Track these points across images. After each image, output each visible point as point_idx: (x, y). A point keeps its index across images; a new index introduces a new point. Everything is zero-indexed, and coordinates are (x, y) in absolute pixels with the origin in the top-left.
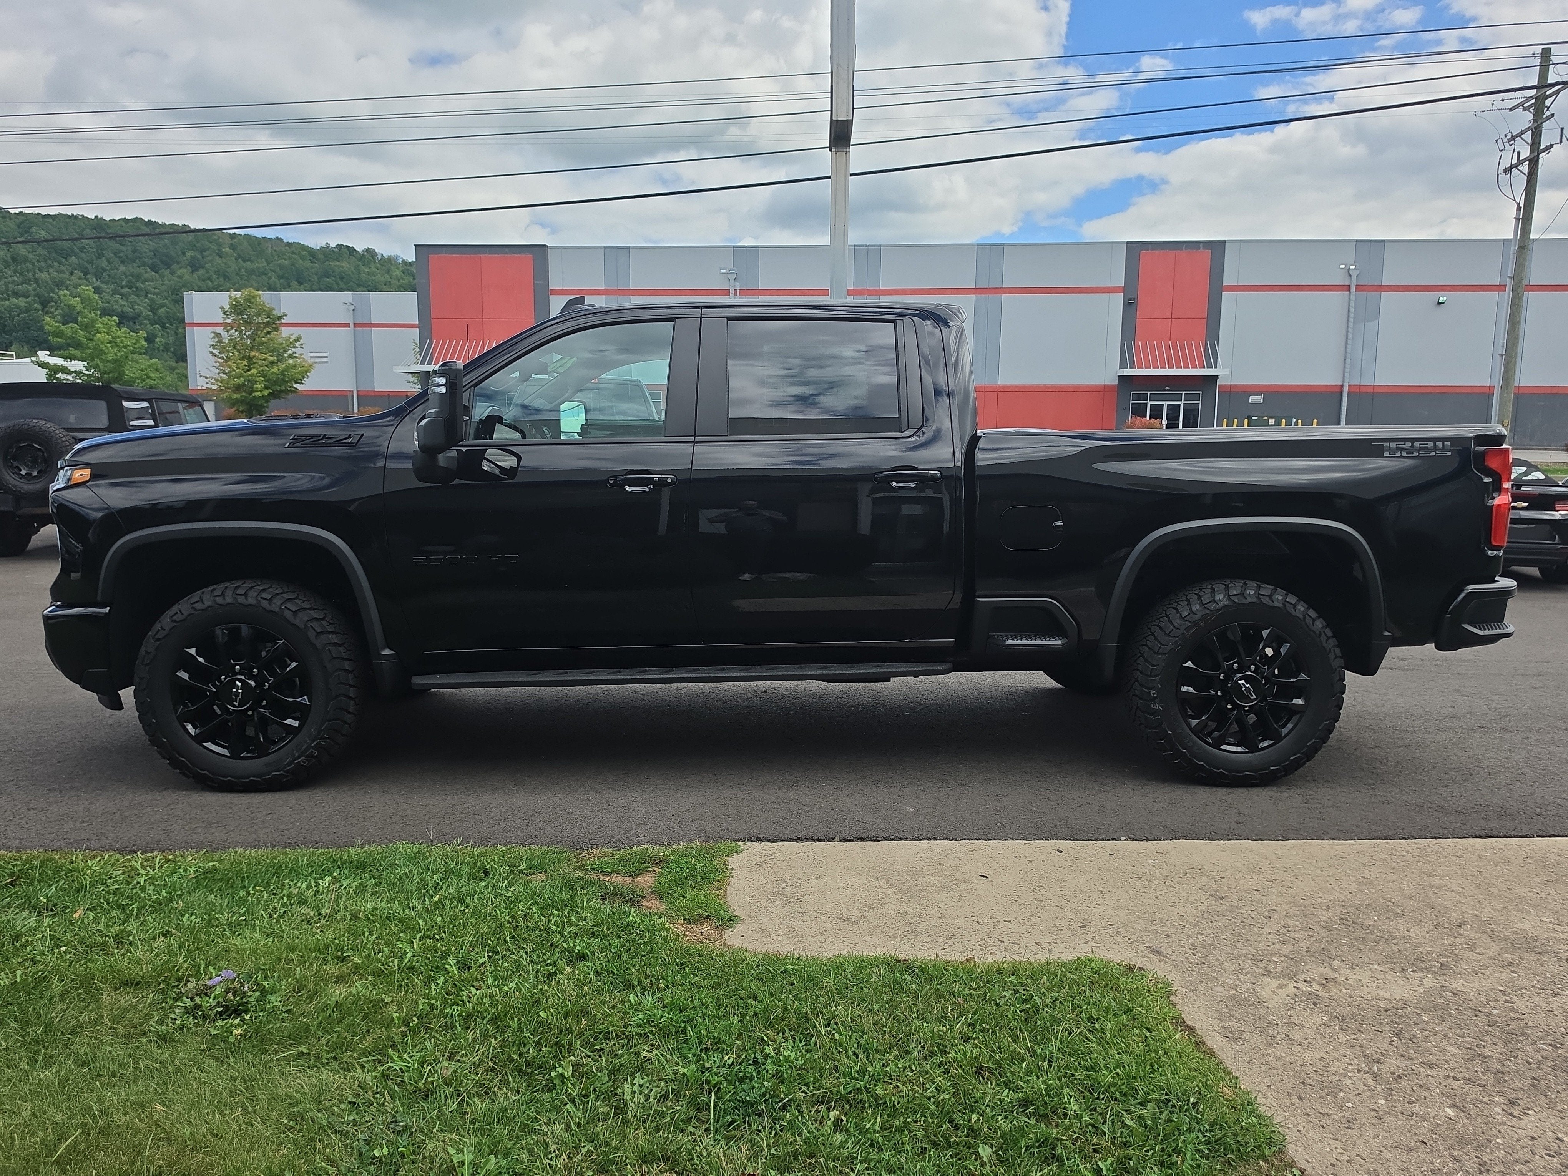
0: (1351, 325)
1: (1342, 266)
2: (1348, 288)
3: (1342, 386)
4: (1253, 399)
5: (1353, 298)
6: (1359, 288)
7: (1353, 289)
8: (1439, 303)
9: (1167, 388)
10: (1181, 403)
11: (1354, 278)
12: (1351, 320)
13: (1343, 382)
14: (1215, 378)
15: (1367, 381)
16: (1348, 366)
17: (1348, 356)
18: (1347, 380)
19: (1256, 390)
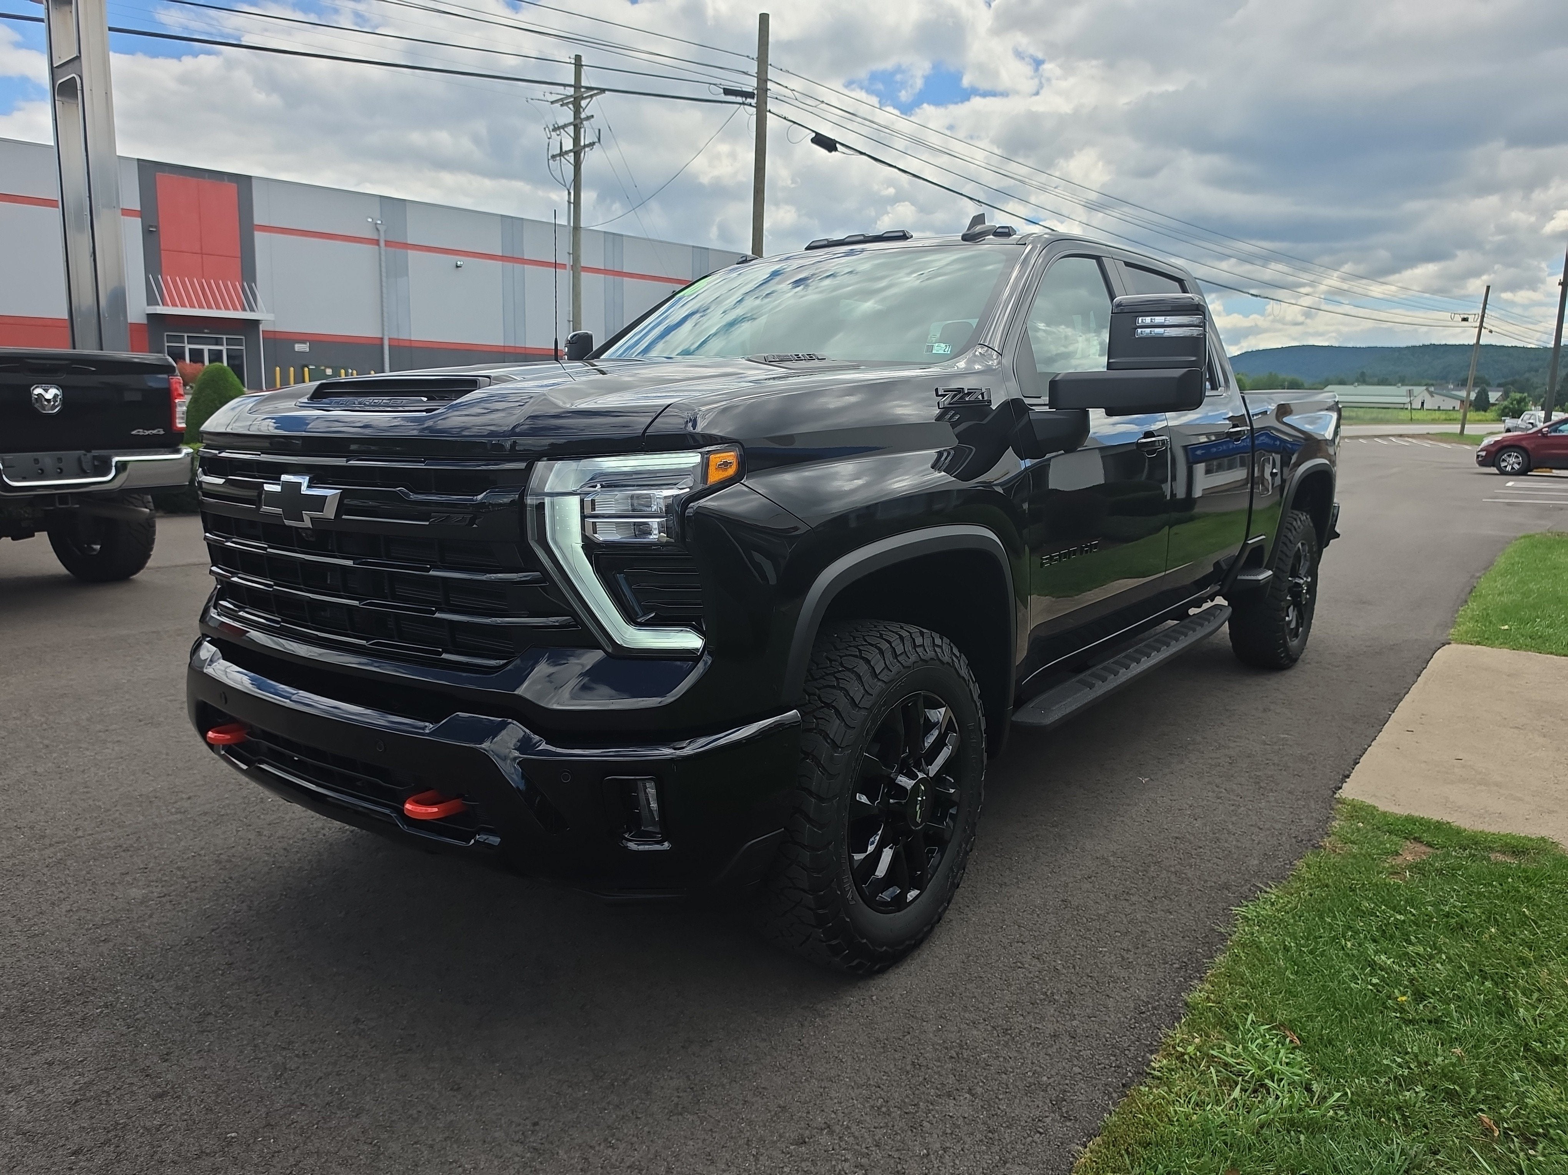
0: (384, 279)
1: (370, 220)
2: (377, 242)
3: (382, 339)
4: (298, 347)
5: (383, 252)
6: (388, 243)
7: (382, 243)
8: (457, 267)
9: (206, 331)
10: (224, 348)
11: (382, 233)
12: (384, 274)
13: (383, 334)
14: (256, 323)
15: (404, 336)
16: (385, 319)
17: (385, 309)
18: (386, 333)
19: (302, 338)
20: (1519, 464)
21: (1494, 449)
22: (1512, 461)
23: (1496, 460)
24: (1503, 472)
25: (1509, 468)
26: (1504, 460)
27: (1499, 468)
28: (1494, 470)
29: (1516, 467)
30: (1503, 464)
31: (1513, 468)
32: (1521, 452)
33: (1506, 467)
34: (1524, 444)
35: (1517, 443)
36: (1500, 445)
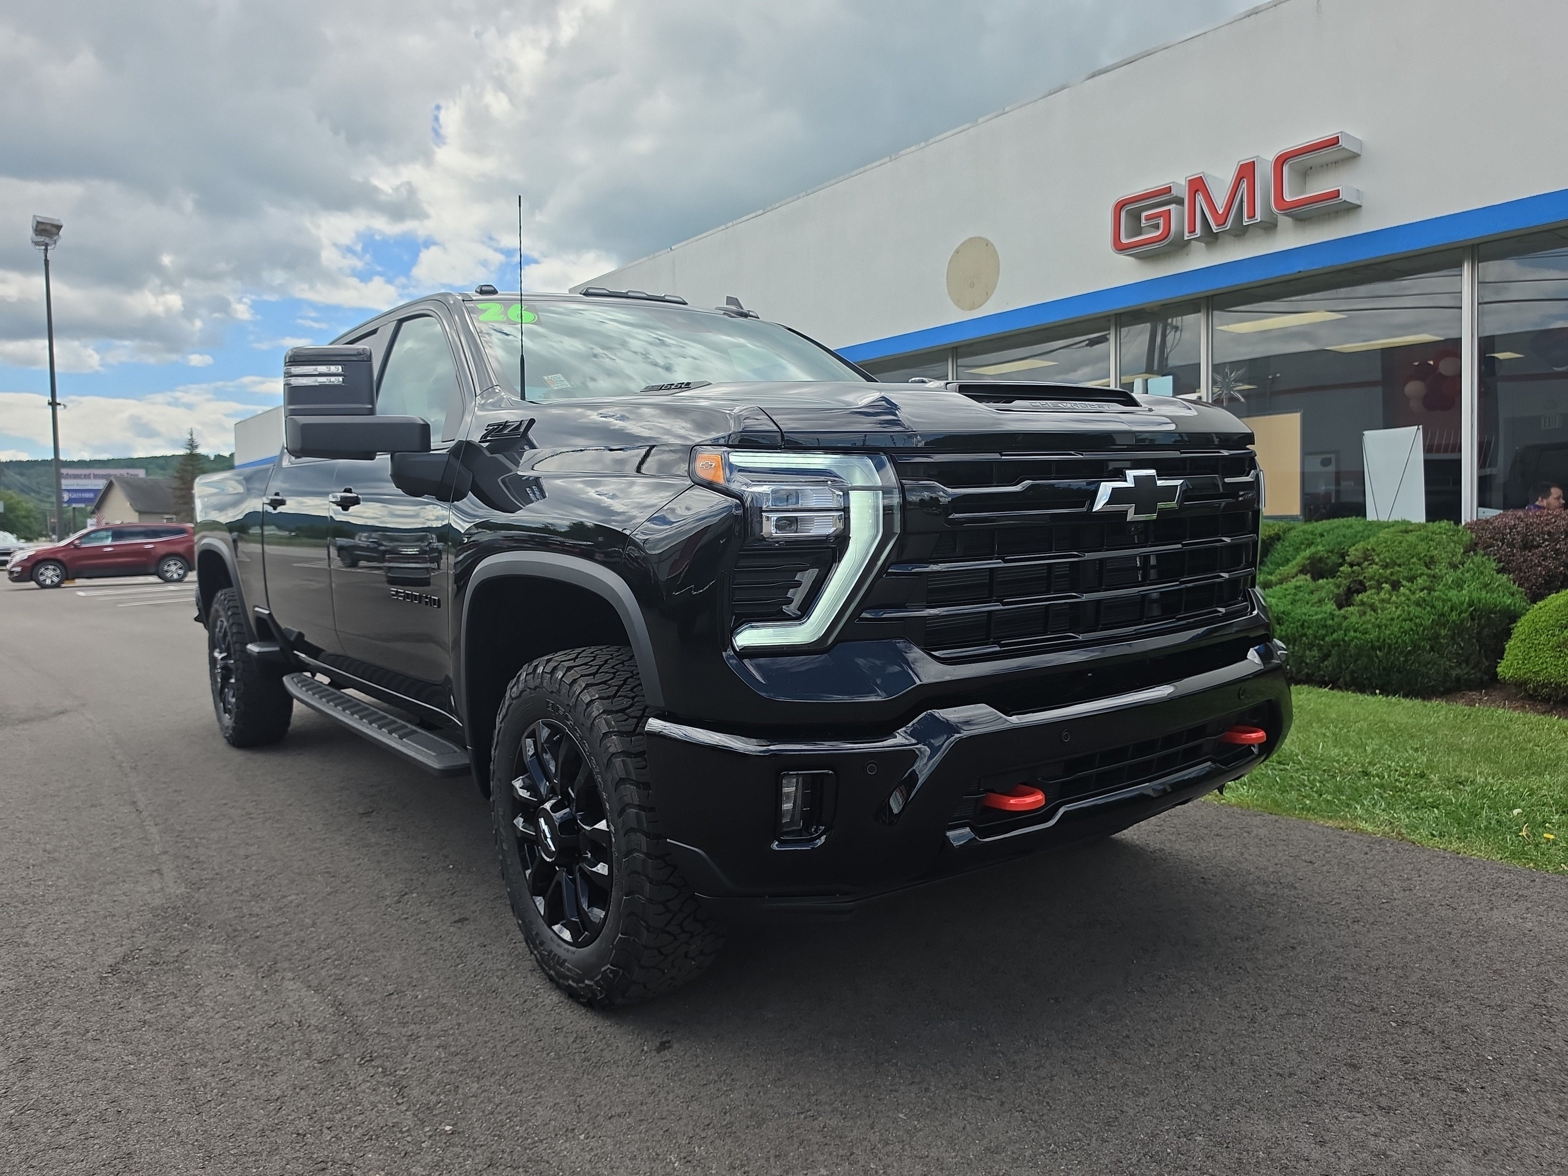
20: (57, 576)
21: (28, 564)
22: (49, 574)
23: (34, 575)
24: (43, 586)
25: (48, 582)
26: (41, 574)
27: (38, 582)
28: (33, 584)
29: (56, 580)
30: (42, 578)
31: (52, 582)
32: (57, 564)
33: (45, 580)
34: (59, 556)
35: (52, 556)
36: (34, 561)
